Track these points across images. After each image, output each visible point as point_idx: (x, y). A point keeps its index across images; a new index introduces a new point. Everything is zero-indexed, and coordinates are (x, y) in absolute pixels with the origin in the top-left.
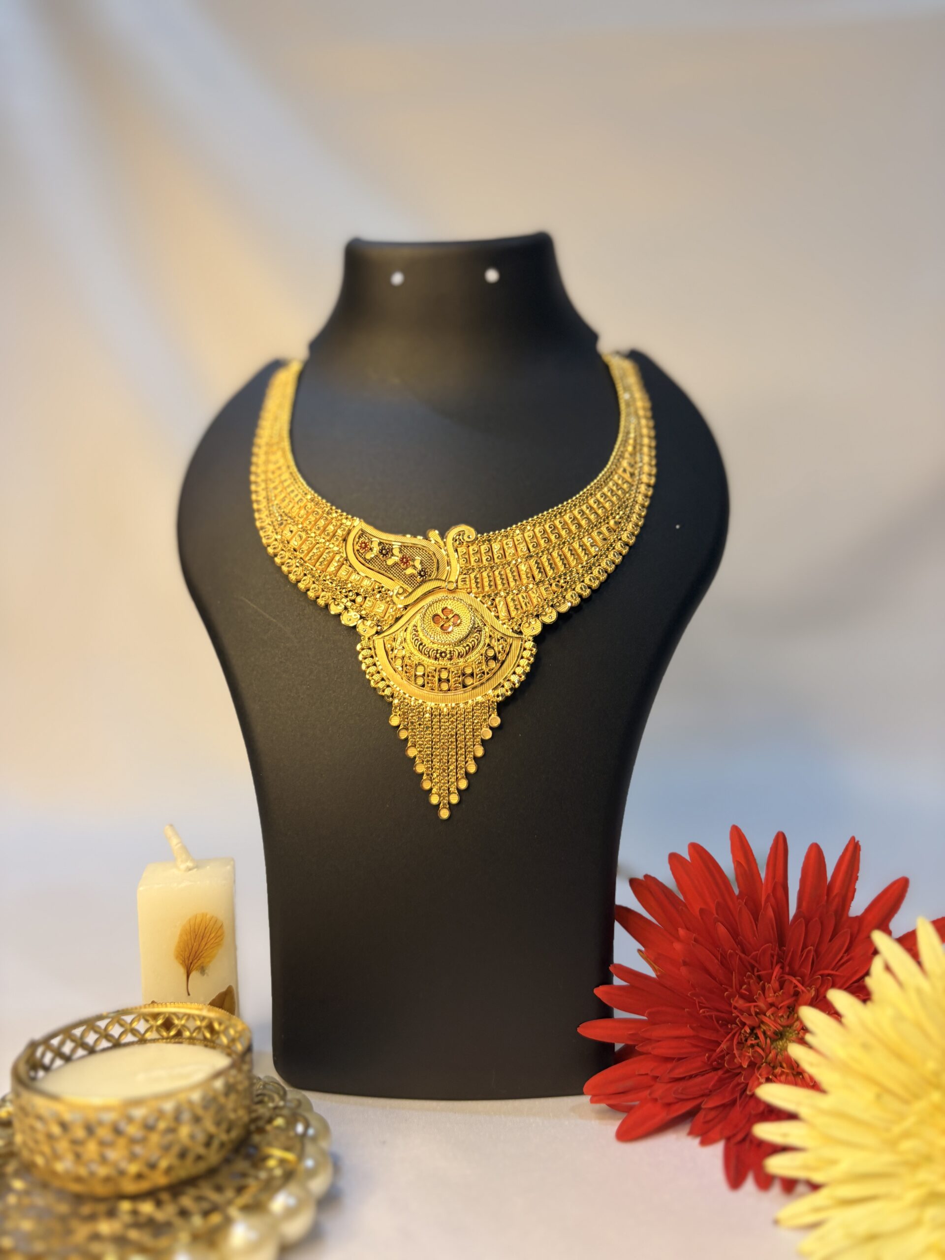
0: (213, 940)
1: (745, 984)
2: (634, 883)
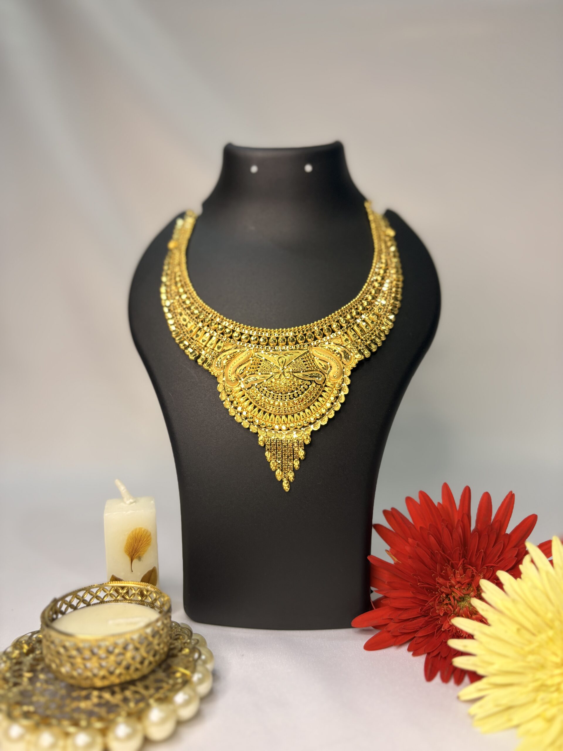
0: (146, 542)
1: (444, 570)
2: (385, 512)
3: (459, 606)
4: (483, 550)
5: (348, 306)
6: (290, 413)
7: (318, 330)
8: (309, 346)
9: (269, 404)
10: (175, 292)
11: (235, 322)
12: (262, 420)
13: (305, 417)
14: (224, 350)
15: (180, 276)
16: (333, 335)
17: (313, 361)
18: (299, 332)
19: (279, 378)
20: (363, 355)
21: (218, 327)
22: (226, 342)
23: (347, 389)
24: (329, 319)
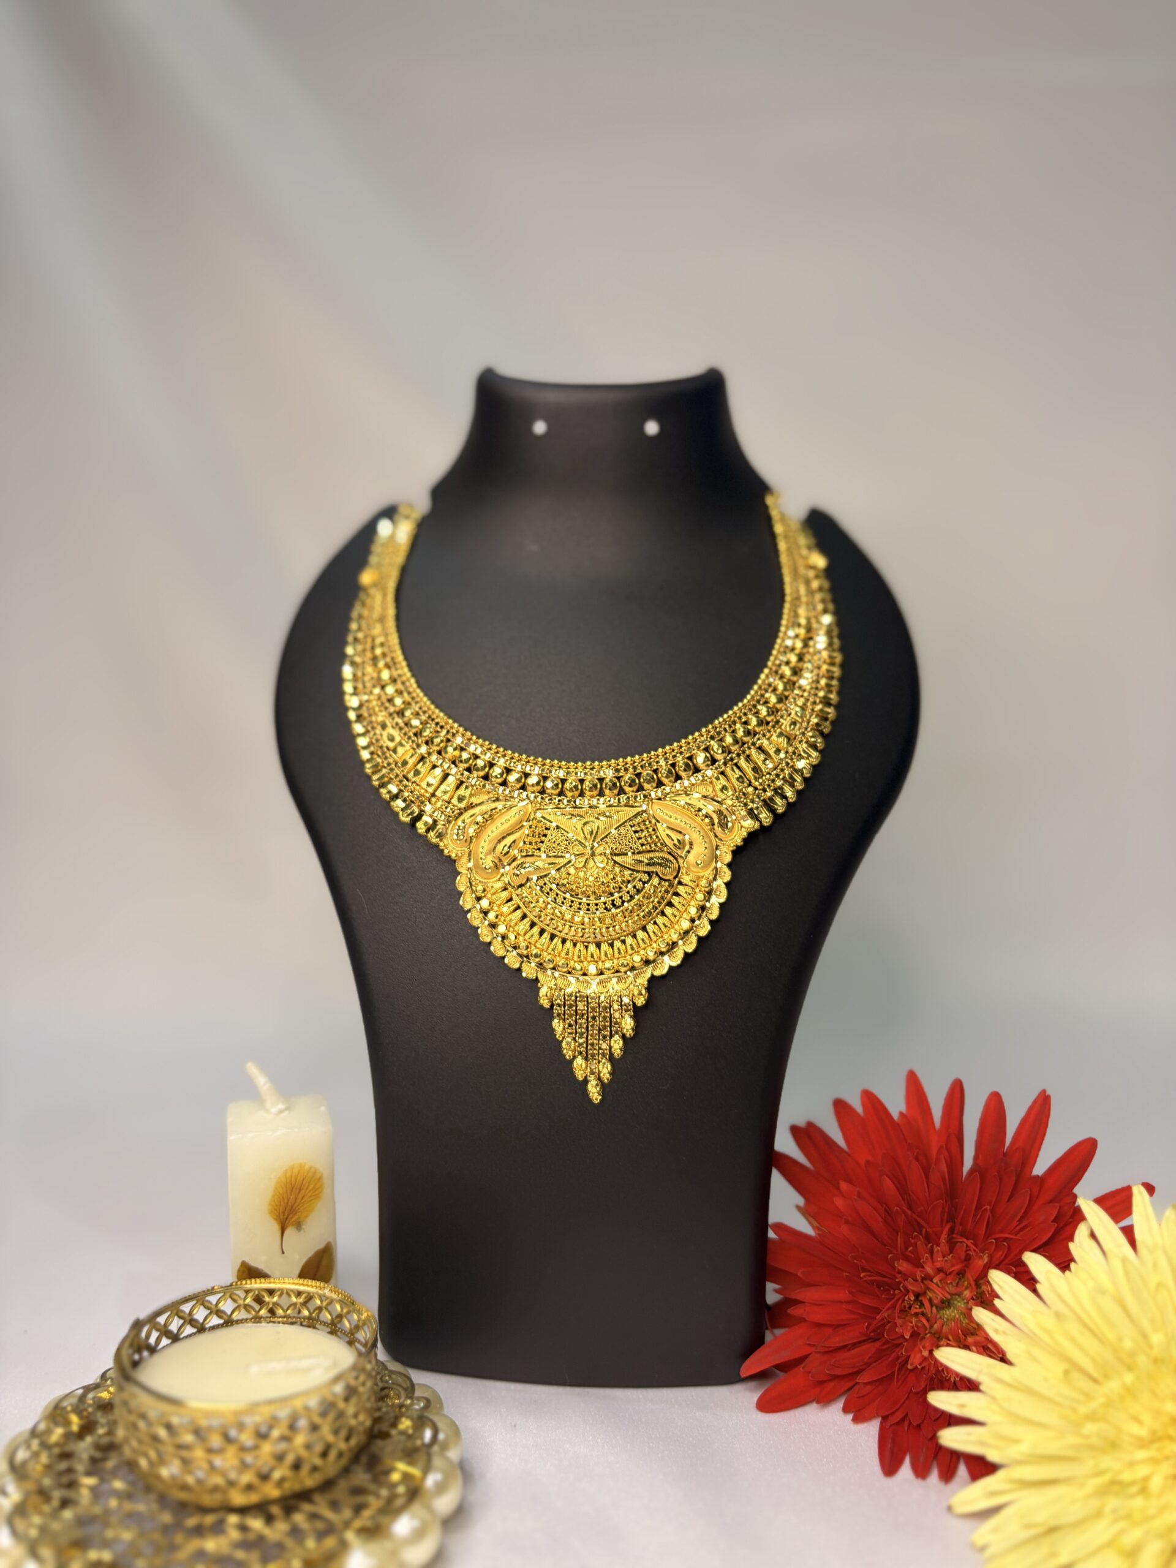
0: (311, 1192)
1: (912, 1246)
2: (795, 1130)
3: (940, 1318)
4: (988, 1207)
5: (729, 717)
6: (606, 938)
7: (666, 765)
8: (647, 799)
9: (562, 919)
10: (372, 678)
11: (494, 746)
12: (546, 951)
13: (636, 949)
14: (472, 804)
15: (382, 645)
16: (697, 777)
17: (654, 830)
18: (626, 770)
19: (584, 866)
20: (758, 820)
21: (461, 756)
22: (475, 788)
23: (723, 891)
24: (689, 743)
